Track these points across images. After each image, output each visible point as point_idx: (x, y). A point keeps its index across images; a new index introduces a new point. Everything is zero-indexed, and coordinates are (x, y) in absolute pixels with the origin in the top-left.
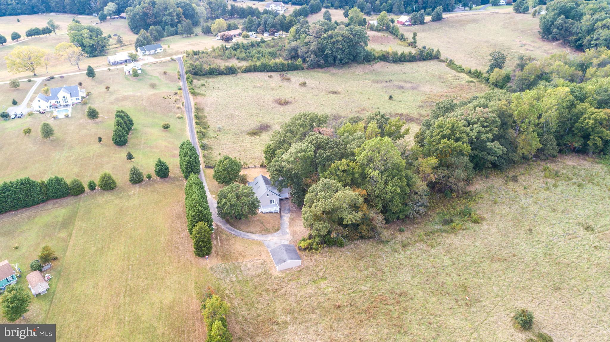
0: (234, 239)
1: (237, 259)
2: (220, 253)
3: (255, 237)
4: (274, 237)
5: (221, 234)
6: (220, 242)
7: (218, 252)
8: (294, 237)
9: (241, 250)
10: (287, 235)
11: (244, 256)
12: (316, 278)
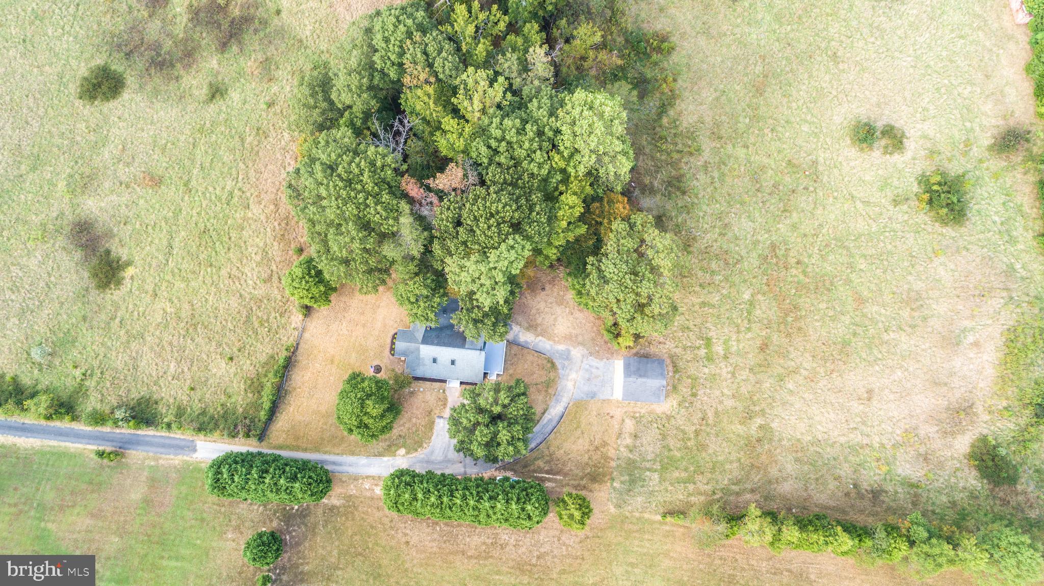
0: (552, 449)
1: (606, 458)
2: (584, 482)
3: (555, 411)
4: (570, 378)
5: (532, 468)
6: (554, 474)
7: (579, 485)
8: (582, 344)
9: (587, 444)
10: (572, 353)
11: (605, 444)
12: (703, 352)
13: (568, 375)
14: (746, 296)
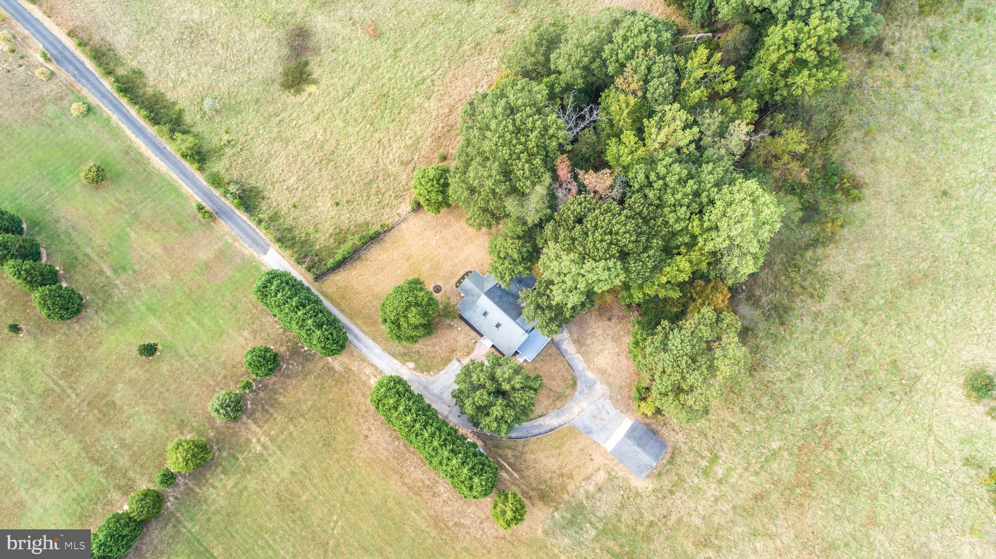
0: (526, 449)
1: (564, 488)
2: (532, 493)
3: (550, 421)
4: (580, 404)
5: (500, 452)
6: (513, 470)
7: (527, 493)
8: (610, 385)
9: (556, 466)
10: (597, 386)
11: (571, 477)
12: (704, 463)
13: (581, 401)
14: (775, 445)
